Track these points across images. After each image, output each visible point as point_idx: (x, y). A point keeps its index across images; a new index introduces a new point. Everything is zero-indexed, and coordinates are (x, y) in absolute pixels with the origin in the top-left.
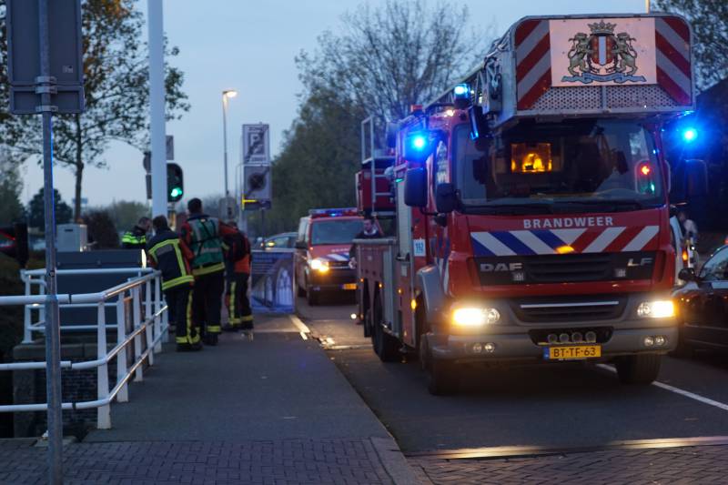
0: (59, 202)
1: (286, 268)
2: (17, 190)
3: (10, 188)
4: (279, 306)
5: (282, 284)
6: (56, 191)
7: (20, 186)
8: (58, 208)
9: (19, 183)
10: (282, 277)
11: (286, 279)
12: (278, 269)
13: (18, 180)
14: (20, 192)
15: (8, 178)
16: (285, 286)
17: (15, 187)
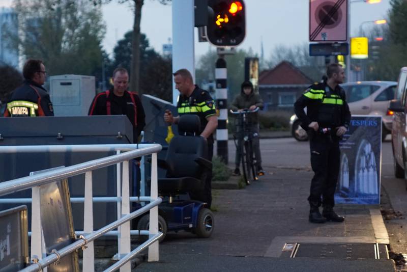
0: (147, 49)
1: (369, 140)
2: (99, 34)
3: (91, 32)
4: (358, 195)
5: (363, 163)
6: (144, 36)
7: (102, 30)
8: (146, 55)
9: (101, 26)
10: (363, 152)
11: (370, 155)
12: (357, 142)
13: (101, 23)
14: (102, 37)
15: (89, 21)
16: (368, 167)
17: (96, 31)
